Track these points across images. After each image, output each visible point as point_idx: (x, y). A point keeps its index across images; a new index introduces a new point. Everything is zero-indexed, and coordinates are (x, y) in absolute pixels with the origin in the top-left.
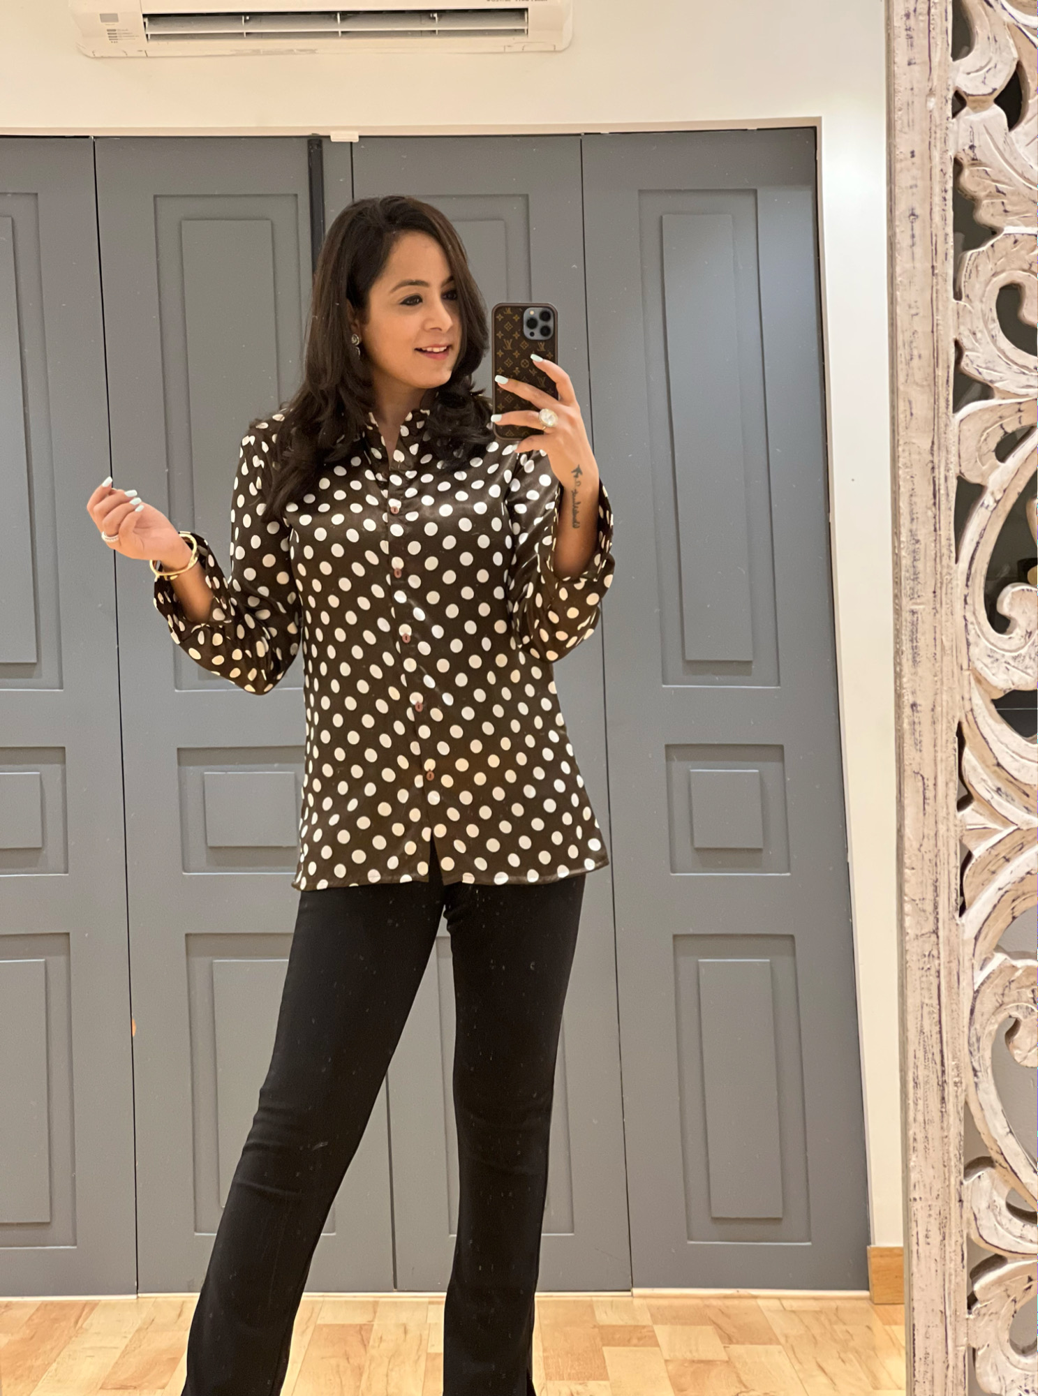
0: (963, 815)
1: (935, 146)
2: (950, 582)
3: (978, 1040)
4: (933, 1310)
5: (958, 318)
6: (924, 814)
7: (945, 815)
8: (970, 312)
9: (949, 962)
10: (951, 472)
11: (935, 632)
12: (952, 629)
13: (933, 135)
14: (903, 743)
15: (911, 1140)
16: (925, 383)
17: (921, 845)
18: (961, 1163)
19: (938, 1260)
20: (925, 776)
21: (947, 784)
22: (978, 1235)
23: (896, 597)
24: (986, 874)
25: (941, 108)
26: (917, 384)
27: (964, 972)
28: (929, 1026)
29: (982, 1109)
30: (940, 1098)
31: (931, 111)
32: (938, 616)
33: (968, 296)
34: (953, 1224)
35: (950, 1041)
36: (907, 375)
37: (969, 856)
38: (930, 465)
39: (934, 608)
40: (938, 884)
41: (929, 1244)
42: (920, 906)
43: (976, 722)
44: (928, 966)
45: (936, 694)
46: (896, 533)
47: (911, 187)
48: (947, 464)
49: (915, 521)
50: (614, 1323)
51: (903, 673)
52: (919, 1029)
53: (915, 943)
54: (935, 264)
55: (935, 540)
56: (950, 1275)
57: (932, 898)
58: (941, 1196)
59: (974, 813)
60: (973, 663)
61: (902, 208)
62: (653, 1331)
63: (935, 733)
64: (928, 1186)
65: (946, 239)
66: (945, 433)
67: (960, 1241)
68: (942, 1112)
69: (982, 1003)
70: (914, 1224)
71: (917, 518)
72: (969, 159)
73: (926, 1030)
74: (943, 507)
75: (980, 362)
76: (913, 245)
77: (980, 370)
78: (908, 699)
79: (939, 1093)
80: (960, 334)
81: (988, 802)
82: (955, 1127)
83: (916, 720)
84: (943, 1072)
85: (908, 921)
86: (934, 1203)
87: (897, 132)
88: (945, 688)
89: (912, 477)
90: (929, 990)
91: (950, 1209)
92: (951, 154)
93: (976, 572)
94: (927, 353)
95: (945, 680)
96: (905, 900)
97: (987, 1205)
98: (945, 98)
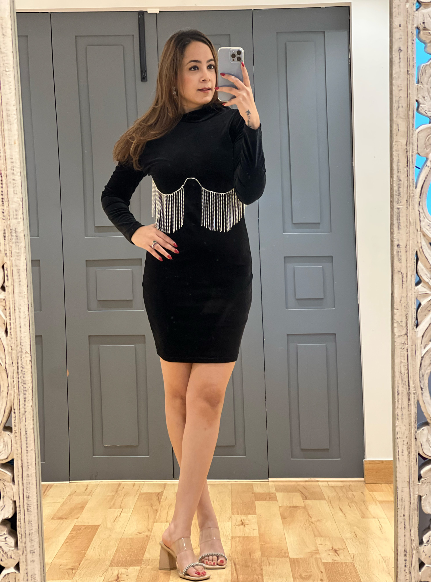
0: (418, 288)
1: (409, 22)
2: (413, 196)
3: (423, 376)
4: (405, 481)
5: (418, 91)
6: (402, 288)
7: (411, 288)
8: (423, 89)
9: (412, 346)
10: (414, 153)
11: (407, 217)
12: (413, 215)
13: (408, 18)
14: (394, 259)
15: (397, 415)
16: (404, 117)
17: (401, 300)
18: (416, 424)
19: (407, 461)
20: (403, 273)
21: (411, 276)
22: (422, 452)
23: (392, 202)
24: (427, 311)
25: (412, 7)
26: (401, 118)
27: (417, 349)
28: (404, 371)
29: (424, 403)
30: (408, 399)
31: (407, 9)
32: (408, 210)
33: (422, 83)
34: (413, 447)
35: (412, 376)
36: (397, 114)
37: (420, 305)
38: (406, 150)
39: (407, 207)
40: (407, 315)
41: (403, 455)
42: (400, 324)
43: (423, 251)
44: (404, 347)
45: (407, 241)
46: (392, 177)
47: (399, 39)
48: (413, 150)
49: (399, 172)
50: (261, 492)
51: (394, 233)
52: (400, 371)
53: (399, 339)
54: (409, 70)
55: (407, 180)
56: (412, 467)
57: (405, 321)
58: (408, 437)
59: (422, 287)
60: (422, 229)
61: (395, 47)
62: (276, 495)
63: (407, 256)
64: (403, 433)
65: (413, 60)
66: (412, 137)
67: (415, 453)
68: (408, 404)
69: (425, 361)
70: (397, 447)
71: (400, 171)
72: (423, 28)
73: (403, 371)
74: (411, 167)
75: (426, 109)
76: (400, 62)
77: (426, 112)
78: (396, 243)
79: (408, 397)
80: (418, 98)
81: (428, 283)
82: (414, 410)
83: (399, 251)
84: (409, 389)
85: (396, 330)
86: (405, 439)
87: (394, 17)
88: (411, 239)
89: (398, 155)
90: (404, 357)
91: (411, 441)
92: (415, 26)
93: (423, 192)
94: (405, 105)
95: (411, 235)
96: (394, 322)
97: (426, 440)
98: (413, 3)
